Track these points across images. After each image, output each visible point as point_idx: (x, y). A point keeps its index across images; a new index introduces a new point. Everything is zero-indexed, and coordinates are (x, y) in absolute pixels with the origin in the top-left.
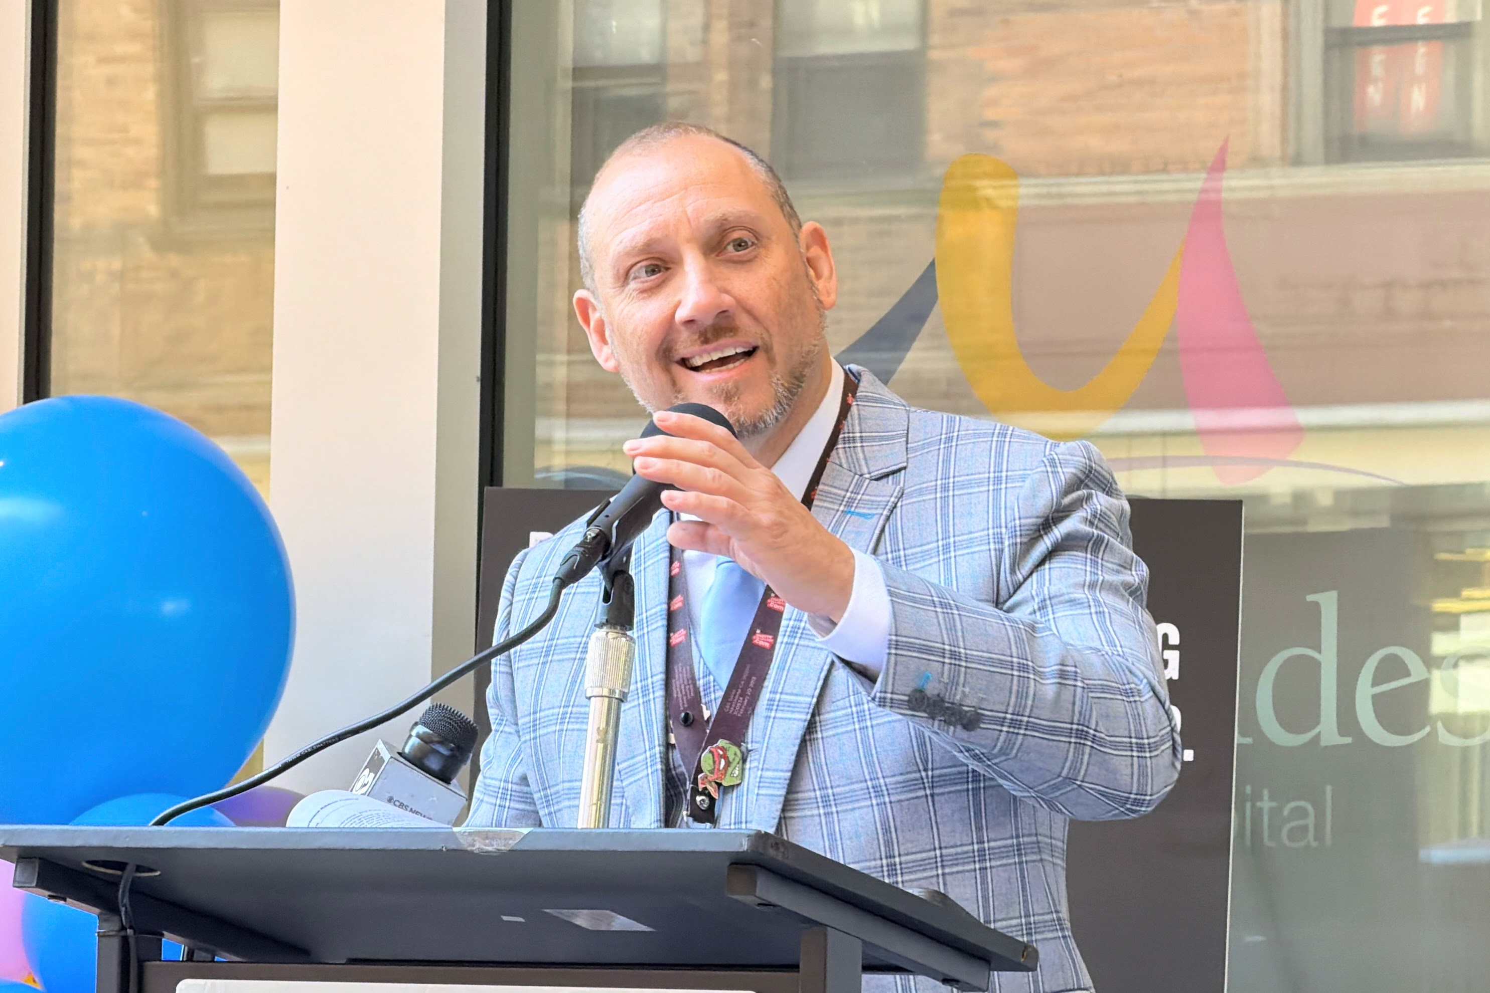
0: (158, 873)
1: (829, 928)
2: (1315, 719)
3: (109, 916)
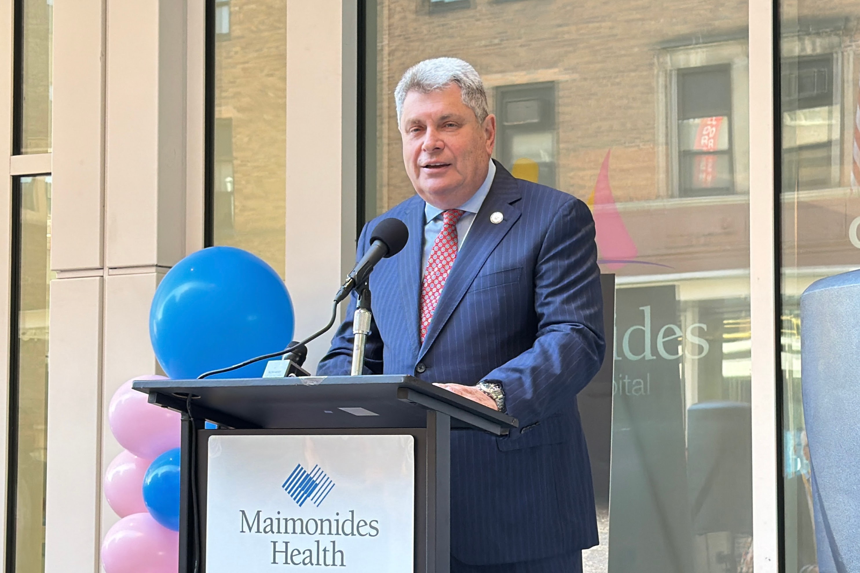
0: (200, 397)
1: (437, 412)
2: (643, 351)
3: (185, 413)
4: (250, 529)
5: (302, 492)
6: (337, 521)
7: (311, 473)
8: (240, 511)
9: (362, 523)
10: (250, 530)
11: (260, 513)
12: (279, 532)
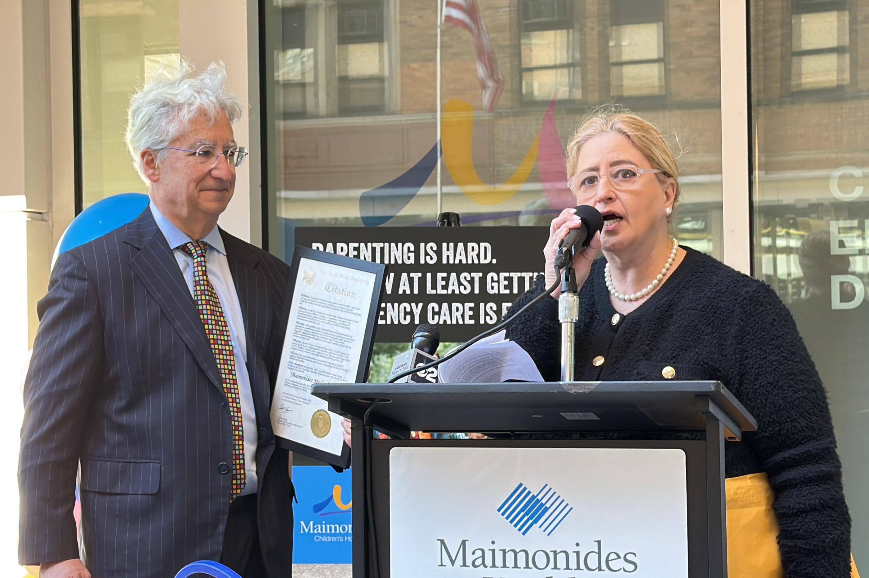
0: (391, 402)
6: (578, 553)
7: (537, 495)
8: (438, 540)
9: (613, 556)
10: (453, 564)
11: (467, 542)
12: (494, 566)
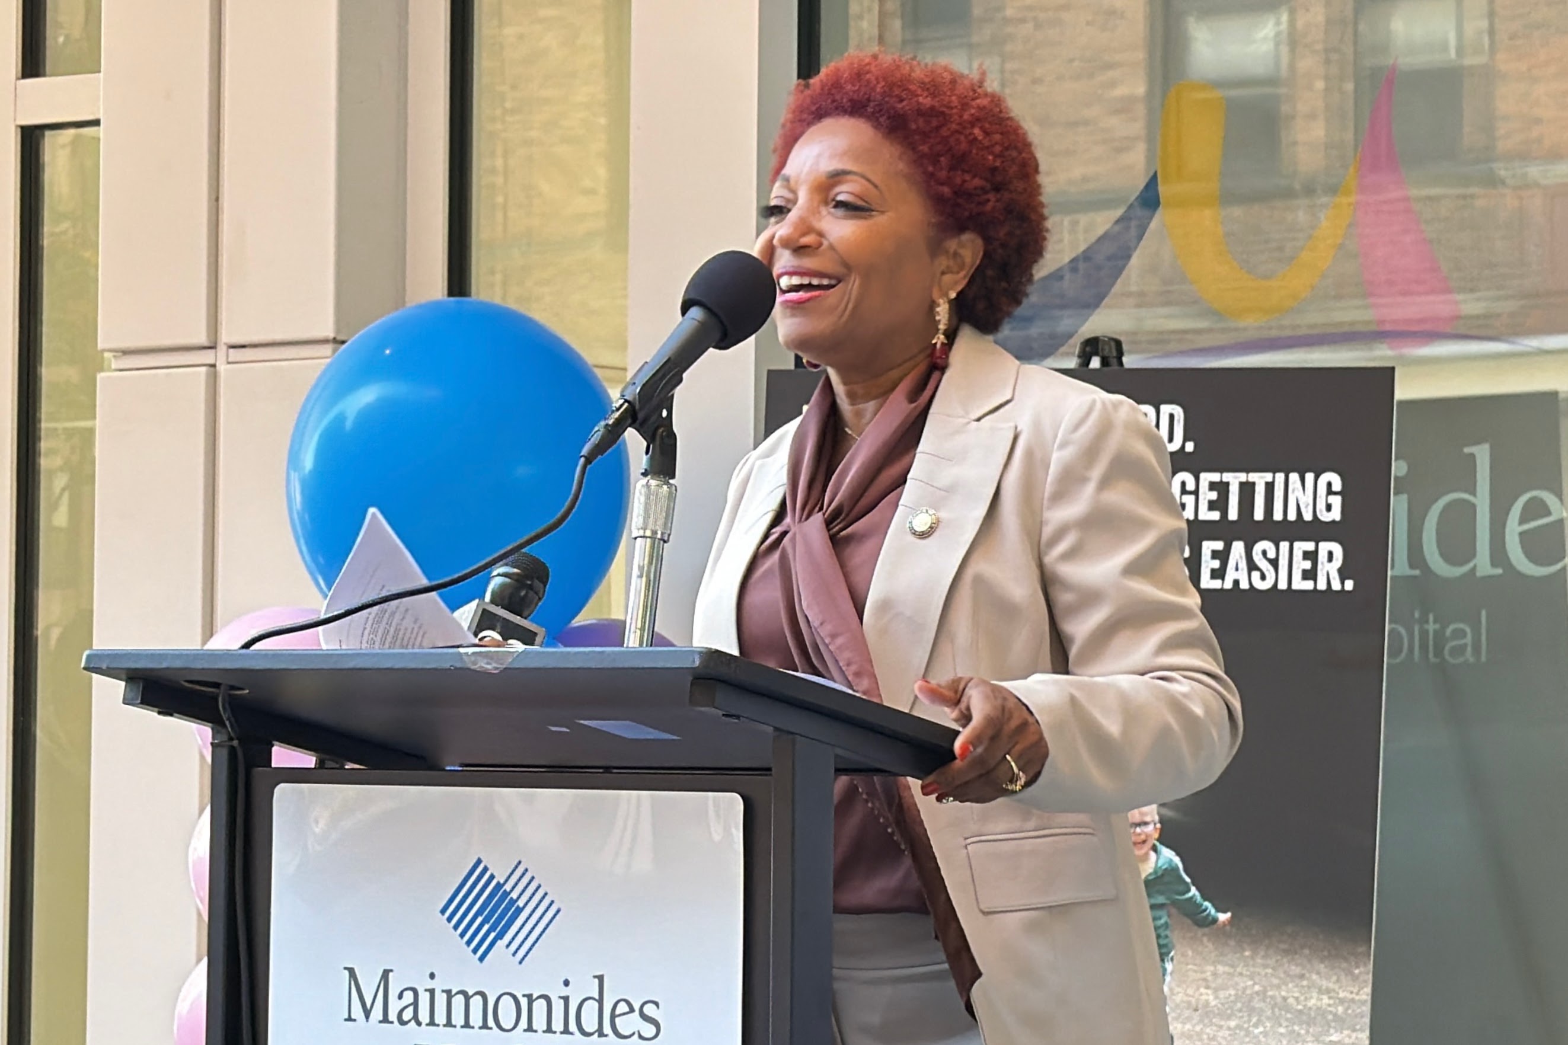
0: (247, 691)
1: (798, 738)
2: (1471, 553)
3: (219, 728)
4: (367, 1014)
5: (486, 927)
6: (566, 999)
7: (506, 881)
8: (345, 968)
9: (622, 1008)
10: (367, 1017)
11: (391, 974)
12: (432, 1023)
